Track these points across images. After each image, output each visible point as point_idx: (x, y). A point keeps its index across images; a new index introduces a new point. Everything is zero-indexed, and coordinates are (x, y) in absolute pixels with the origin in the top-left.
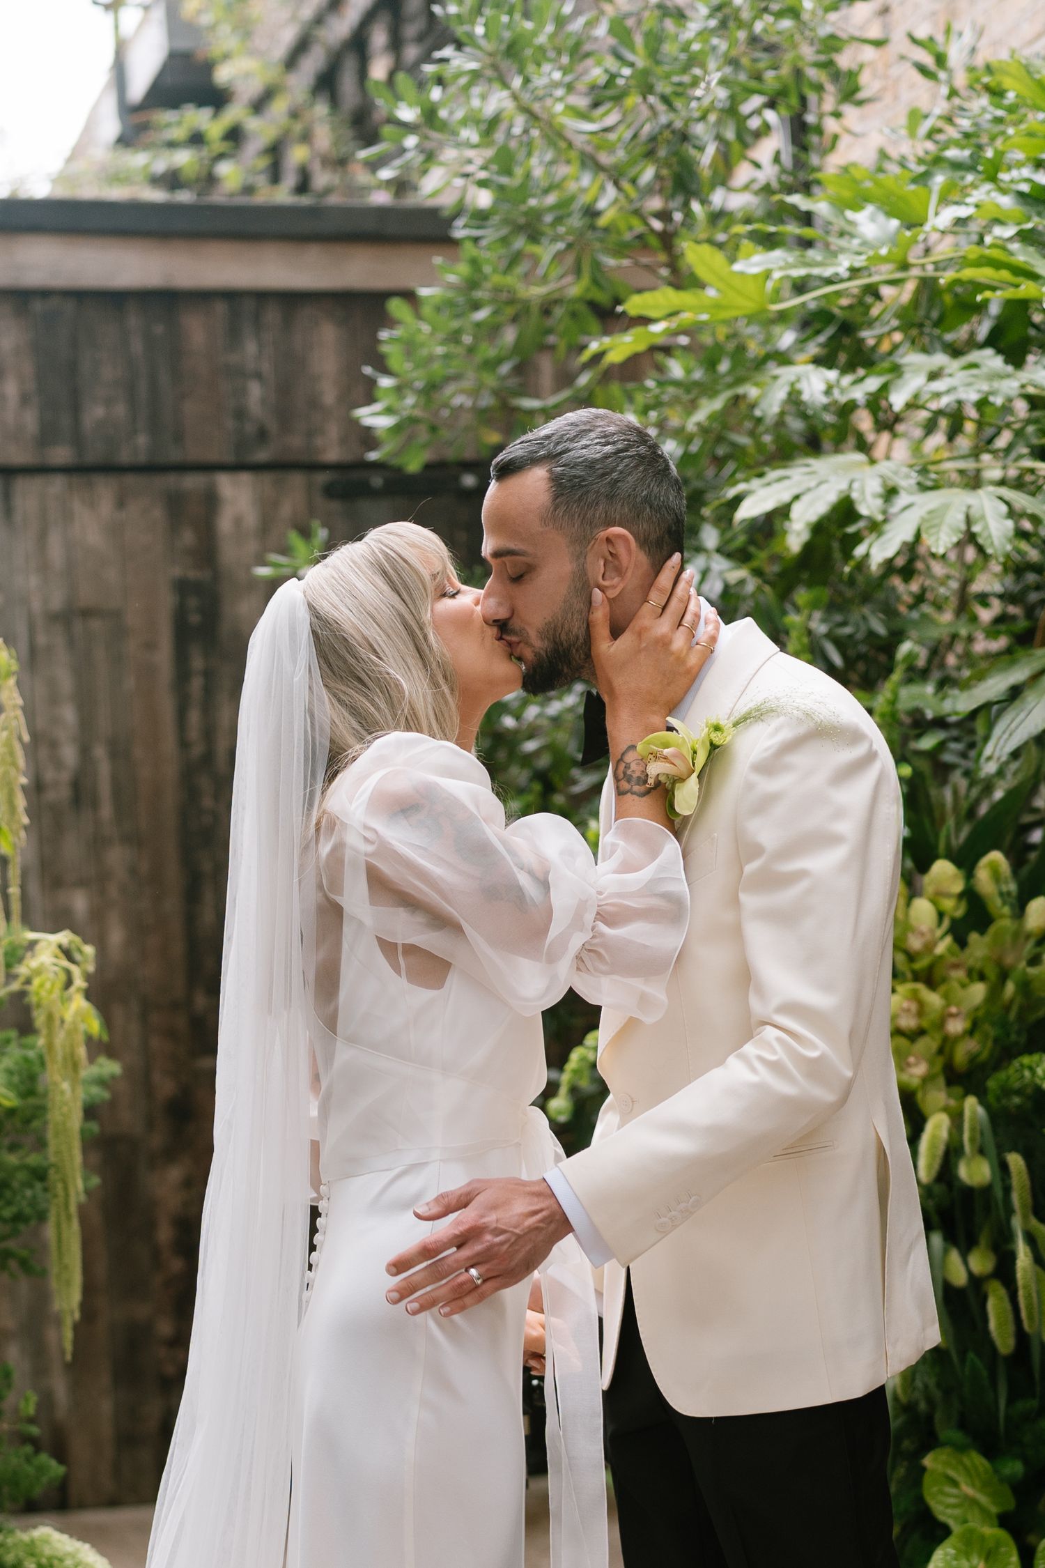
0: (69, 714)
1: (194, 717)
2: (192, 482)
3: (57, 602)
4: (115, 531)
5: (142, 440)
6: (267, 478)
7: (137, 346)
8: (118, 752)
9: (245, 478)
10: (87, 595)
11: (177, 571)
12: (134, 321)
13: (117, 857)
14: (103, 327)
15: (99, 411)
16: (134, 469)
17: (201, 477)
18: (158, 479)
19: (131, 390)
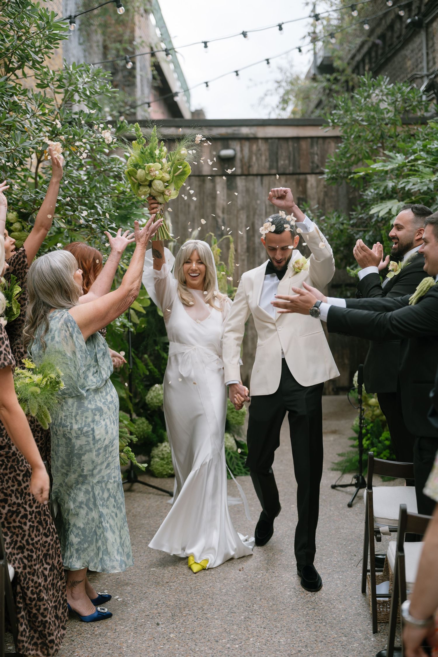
2: (302, 177)
5: (291, 168)
6: (317, 175)
7: (291, 149)
9: (313, 176)
11: (298, 196)
12: (291, 143)
14: (284, 145)
15: (282, 162)
16: (290, 174)
17: (304, 176)
18: (294, 176)
19: (289, 158)
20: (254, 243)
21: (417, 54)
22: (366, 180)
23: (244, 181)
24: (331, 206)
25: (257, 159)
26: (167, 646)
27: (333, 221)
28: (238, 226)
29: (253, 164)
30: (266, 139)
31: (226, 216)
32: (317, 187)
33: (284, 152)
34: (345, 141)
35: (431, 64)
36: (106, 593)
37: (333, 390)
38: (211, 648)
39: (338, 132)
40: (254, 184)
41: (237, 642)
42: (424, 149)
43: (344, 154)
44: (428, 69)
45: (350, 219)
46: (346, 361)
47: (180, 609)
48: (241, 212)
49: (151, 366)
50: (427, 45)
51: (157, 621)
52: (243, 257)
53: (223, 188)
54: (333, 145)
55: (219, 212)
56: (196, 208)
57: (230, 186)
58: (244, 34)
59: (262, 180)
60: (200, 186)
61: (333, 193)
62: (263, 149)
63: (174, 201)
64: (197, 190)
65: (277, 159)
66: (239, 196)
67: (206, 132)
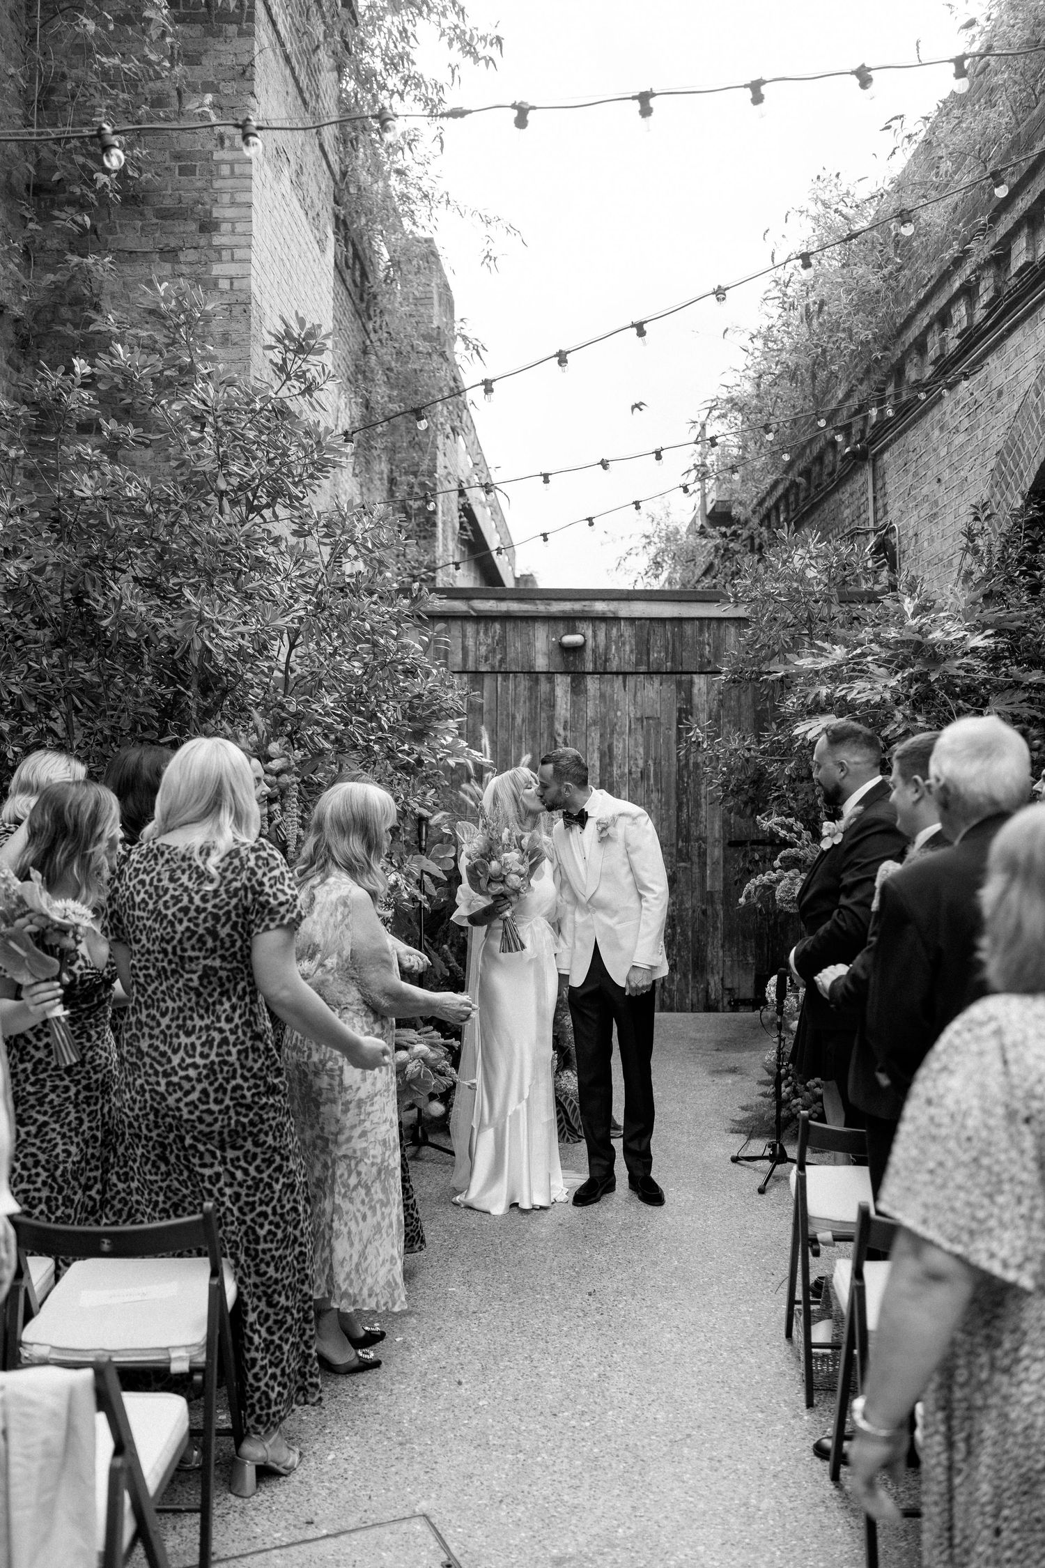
0: (641, 750)
2: (684, 677)
3: (638, 715)
4: (659, 692)
5: (670, 664)
6: (710, 676)
7: (669, 634)
8: (657, 763)
9: (703, 676)
10: (648, 713)
12: (668, 627)
13: (654, 796)
14: (659, 629)
15: (656, 655)
16: (666, 673)
17: (688, 676)
18: (674, 676)
19: (667, 648)
20: (612, 776)
21: (858, 499)
22: (785, 684)
23: (597, 682)
24: (729, 722)
25: (618, 649)
26: (475, 1422)
27: (734, 746)
29: (611, 656)
30: (631, 620)
31: (568, 733)
32: (709, 693)
33: (657, 642)
34: (754, 626)
35: (880, 514)
36: (377, 1328)
37: (729, 1003)
38: (545, 1427)
39: (742, 612)
40: (612, 687)
41: (587, 1417)
42: (877, 639)
43: (750, 645)
44: (876, 522)
45: (759, 742)
46: (751, 960)
47: (495, 1358)
48: (593, 728)
49: (454, 963)
50: (874, 485)
51: (458, 1377)
53: (566, 692)
54: (732, 630)
55: (559, 727)
56: (523, 721)
57: (577, 689)
58: (604, 464)
59: (624, 682)
60: (530, 689)
61: (733, 703)
62: (626, 634)
63: (490, 710)
64: (526, 693)
65: (648, 650)
66: (590, 704)
67: (541, 608)
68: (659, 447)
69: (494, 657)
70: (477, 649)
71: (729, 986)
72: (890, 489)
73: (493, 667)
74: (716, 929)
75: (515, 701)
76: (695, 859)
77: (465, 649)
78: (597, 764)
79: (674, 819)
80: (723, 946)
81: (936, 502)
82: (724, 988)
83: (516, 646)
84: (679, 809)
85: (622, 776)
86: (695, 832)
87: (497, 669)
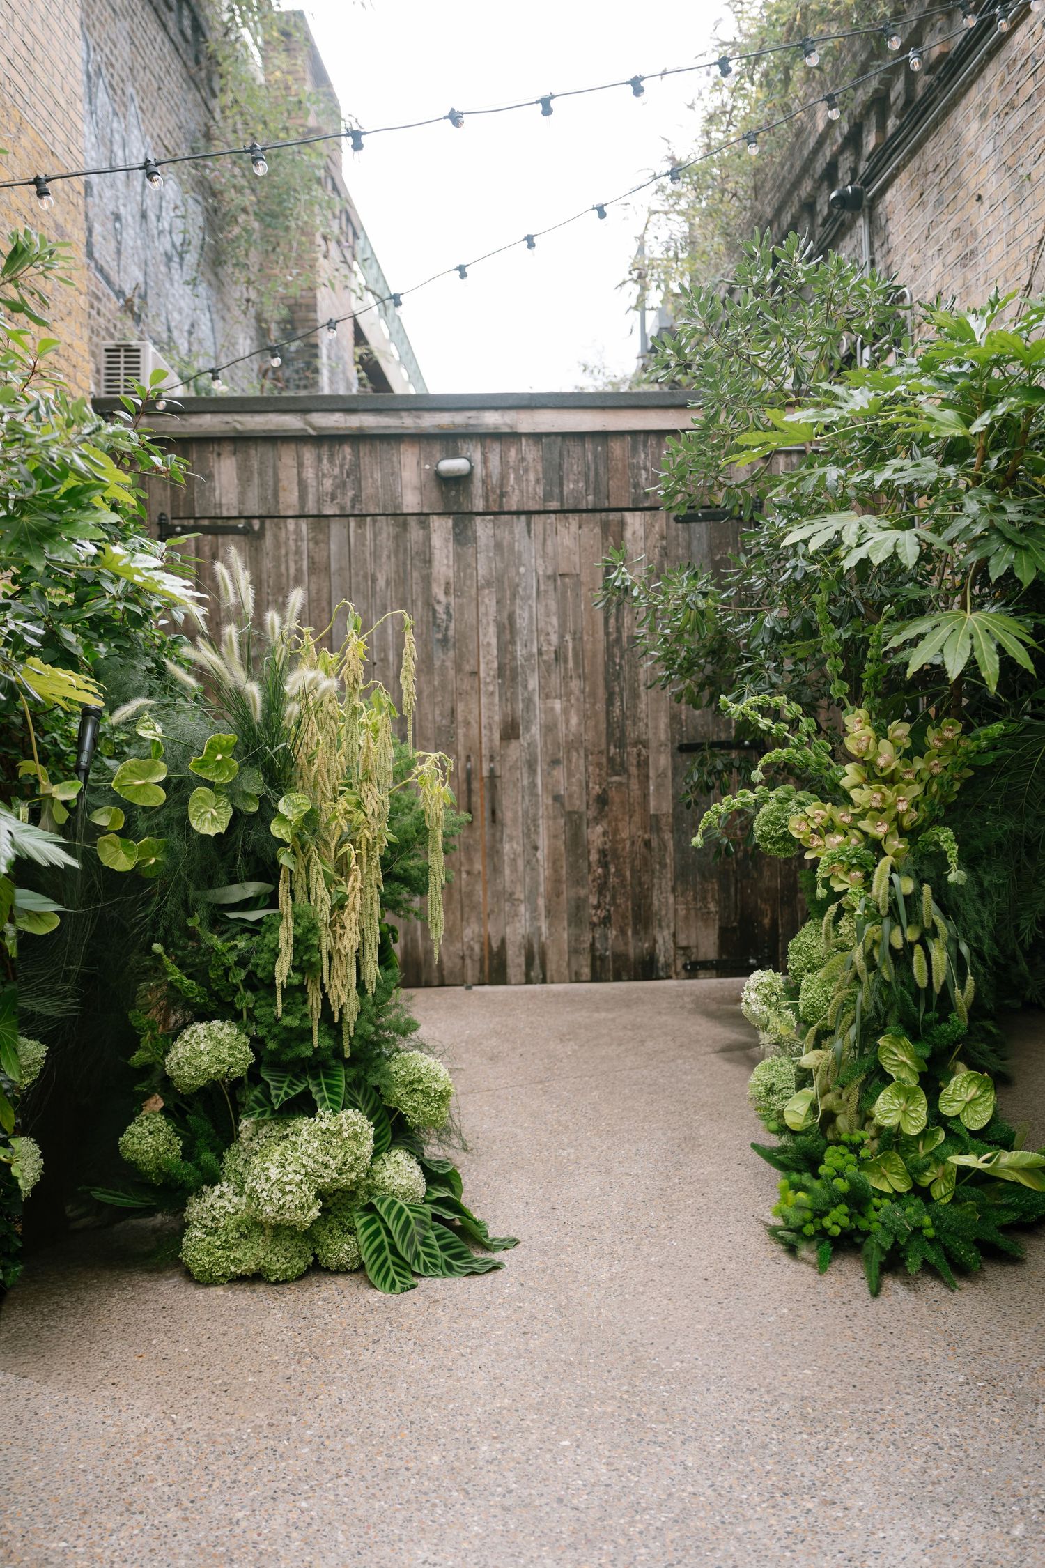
0: (555, 621)
1: (612, 621)
2: (613, 516)
3: (550, 572)
4: (578, 538)
5: (590, 498)
6: (648, 513)
7: (590, 457)
8: (577, 638)
9: (638, 513)
10: (564, 568)
12: (588, 446)
13: (575, 685)
14: (575, 449)
15: (571, 486)
16: (587, 511)
17: (618, 515)
18: (598, 515)
19: (587, 476)
20: (514, 658)
23: (490, 525)
25: (518, 479)
28: (478, 621)
29: (509, 489)
30: (537, 437)
31: (452, 599)
32: (646, 538)
33: (574, 464)
37: (684, 967)
40: (511, 532)
46: (712, 907)
48: (487, 591)
52: (491, 688)
53: (447, 541)
55: (438, 591)
56: (388, 583)
57: (462, 536)
58: (455, 118)
59: (528, 525)
60: (397, 537)
61: (680, 552)
62: (530, 457)
63: (341, 569)
64: (391, 545)
65: (561, 478)
66: (481, 557)
67: (408, 422)
68: (546, 94)
69: (344, 494)
70: (319, 483)
71: (683, 943)
72: (895, 240)
73: (342, 508)
74: (663, 866)
75: (376, 556)
76: (633, 770)
77: (302, 484)
78: (494, 641)
79: (602, 716)
80: (674, 890)
81: (974, 234)
82: (677, 947)
83: (373, 477)
84: (610, 702)
85: (529, 658)
86: (632, 734)
87: (348, 511)
